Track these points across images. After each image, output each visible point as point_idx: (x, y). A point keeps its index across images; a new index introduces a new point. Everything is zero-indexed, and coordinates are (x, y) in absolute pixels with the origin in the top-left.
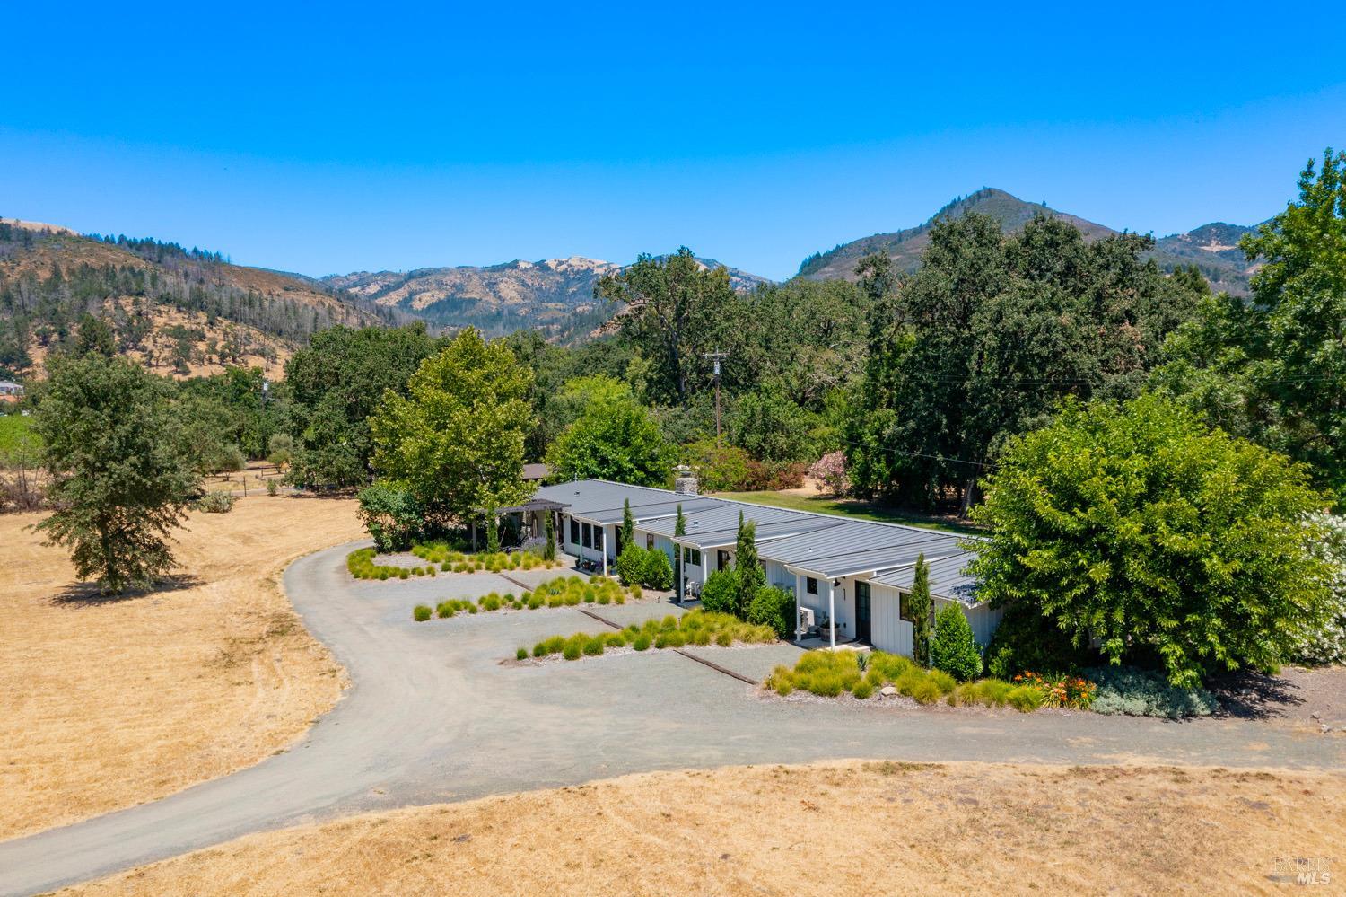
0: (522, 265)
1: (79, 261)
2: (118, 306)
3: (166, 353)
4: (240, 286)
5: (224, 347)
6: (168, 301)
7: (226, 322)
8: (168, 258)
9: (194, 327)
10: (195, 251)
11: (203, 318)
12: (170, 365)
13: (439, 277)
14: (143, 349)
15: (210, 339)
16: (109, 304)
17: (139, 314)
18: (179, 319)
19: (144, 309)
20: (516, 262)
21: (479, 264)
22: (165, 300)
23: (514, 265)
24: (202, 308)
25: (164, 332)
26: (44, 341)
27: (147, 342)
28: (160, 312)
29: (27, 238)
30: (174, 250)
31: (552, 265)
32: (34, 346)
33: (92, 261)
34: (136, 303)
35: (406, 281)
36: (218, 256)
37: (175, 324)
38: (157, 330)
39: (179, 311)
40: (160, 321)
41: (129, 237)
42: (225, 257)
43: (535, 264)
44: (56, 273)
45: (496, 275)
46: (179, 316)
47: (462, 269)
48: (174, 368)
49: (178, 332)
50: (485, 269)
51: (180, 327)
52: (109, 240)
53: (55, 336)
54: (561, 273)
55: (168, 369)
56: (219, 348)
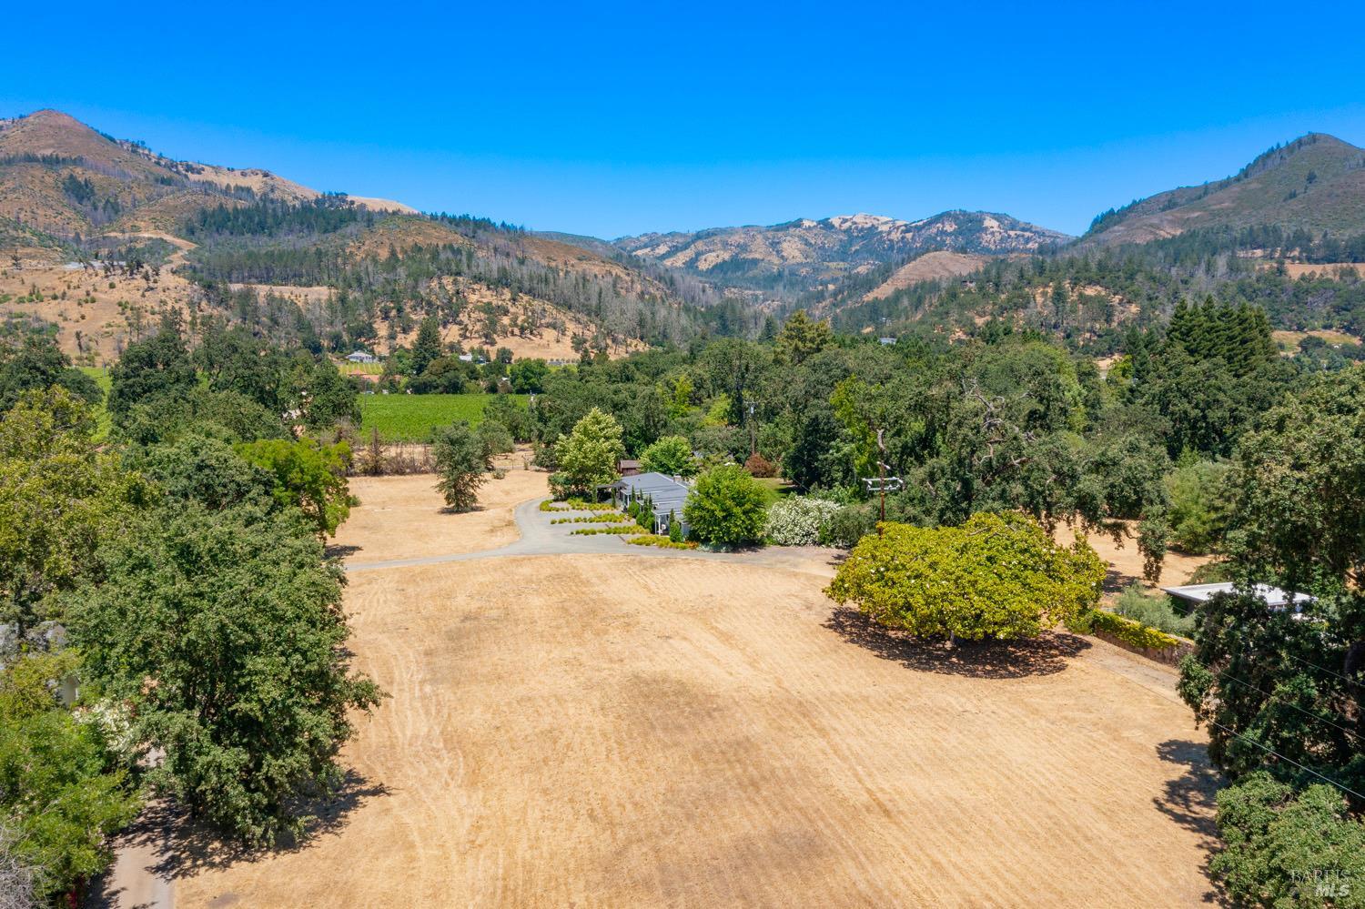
0: (806, 223)
1: (410, 240)
2: (442, 287)
3: (478, 326)
4: (539, 259)
5: (524, 321)
6: (480, 280)
7: (526, 298)
8: (480, 232)
9: (500, 303)
10: (503, 225)
11: (507, 294)
12: (480, 337)
13: (724, 237)
14: (460, 323)
15: (513, 314)
16: (434, 284)
17: (458, 293)
18: (488, 296)
19: (461, 287)
20: (801, 220)
21: (764, 223)
22: (478, 279)
23: (798, 224)
24: (507, 285)
25: (477, 308)
26: (386, 317)
27: (463, 317)
28: (474, 290)
29: (370, 219)
30: (484, 225)
31: (836, 221)
32: (379, 320)
33: (420, 240)
34: (455, 282)
35: (693, 242)
36: (522, 228)
37: (485, 300)
38: (471, 306)
39: (489, 289)
40: (473, 298)
41: (449, 214)
42: (527, 229)
43: (819, 223)
44: (393, 253)
45: (780, 234)
46: (488, 293)
47: (747, 228)
48: (484, 339)
49: (488, 309)
50: (769, 228)
51: (490, 303)
52: (433, 217)
53: (393, 313)
54: (845, 231)
55: (479, 340)
56: (519, 322)
